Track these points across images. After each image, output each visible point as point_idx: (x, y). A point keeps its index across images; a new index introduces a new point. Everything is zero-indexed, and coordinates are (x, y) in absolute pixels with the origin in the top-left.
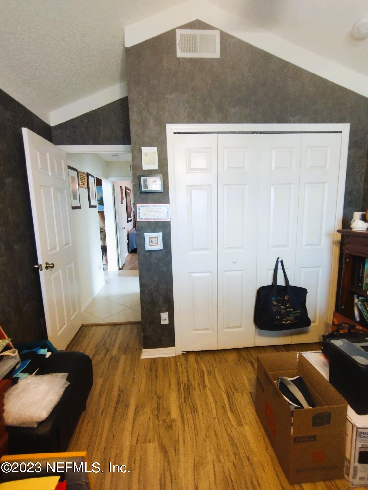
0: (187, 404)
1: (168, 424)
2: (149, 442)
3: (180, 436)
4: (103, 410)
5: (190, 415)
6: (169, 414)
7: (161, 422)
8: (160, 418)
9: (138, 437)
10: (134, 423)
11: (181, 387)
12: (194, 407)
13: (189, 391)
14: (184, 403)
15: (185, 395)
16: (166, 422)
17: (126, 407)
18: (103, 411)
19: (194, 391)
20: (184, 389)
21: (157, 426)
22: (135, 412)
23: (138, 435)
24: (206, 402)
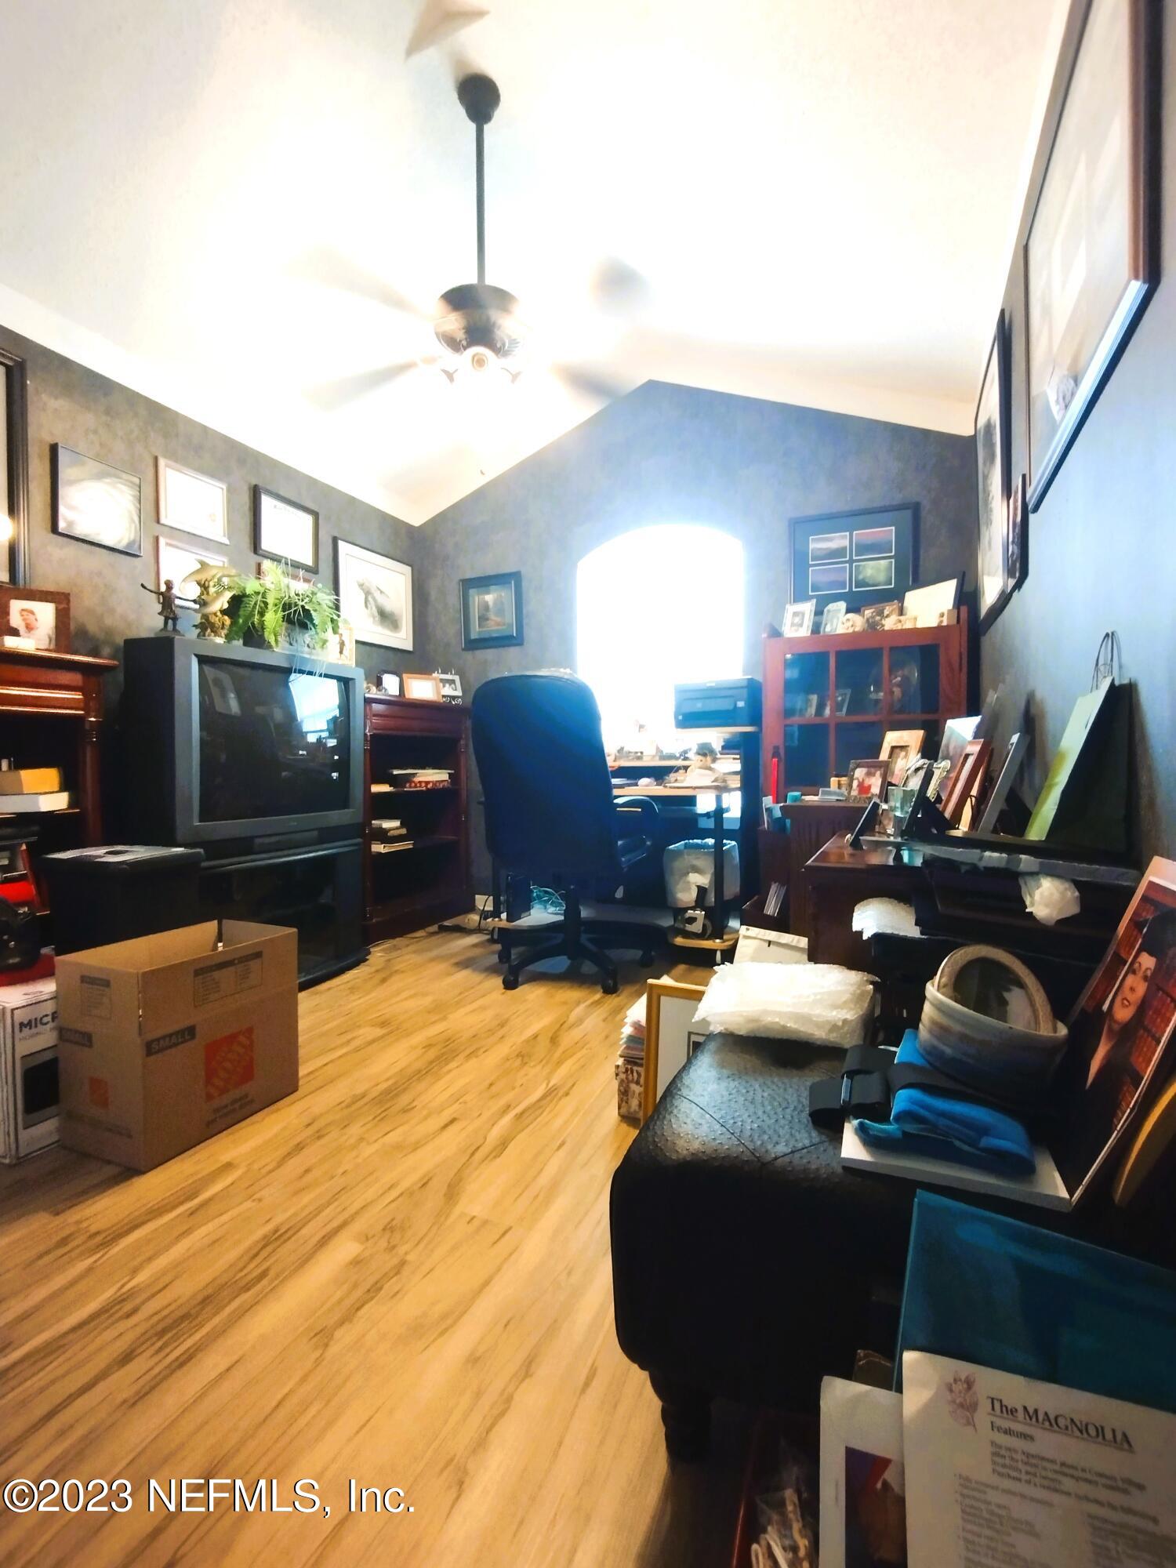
0: (271, 1265)
1: (387, 1236)
2: (475, 1219)
3: (389, 1200)
4: (584, 1390)
5: (304, 1231)
6: (357, 1262)
7: (402, 1250)
8: (395, 1261)
9: (498, 1240)
10: (486, 1283)
11: (189, 1349)
12: (262, 1249)
13: (193, 1312)
14: (272, 1273)
15: (227, 1300)
16: (389, 1242)
17: (479, 1358)
18: (587, 1384)
19: (179, 1302)
20: (201, 1326)
21: (422, 1246)
22: (455, 1322)
23: (495, 1243)
24: (209, 1246)
